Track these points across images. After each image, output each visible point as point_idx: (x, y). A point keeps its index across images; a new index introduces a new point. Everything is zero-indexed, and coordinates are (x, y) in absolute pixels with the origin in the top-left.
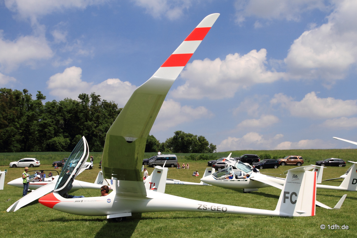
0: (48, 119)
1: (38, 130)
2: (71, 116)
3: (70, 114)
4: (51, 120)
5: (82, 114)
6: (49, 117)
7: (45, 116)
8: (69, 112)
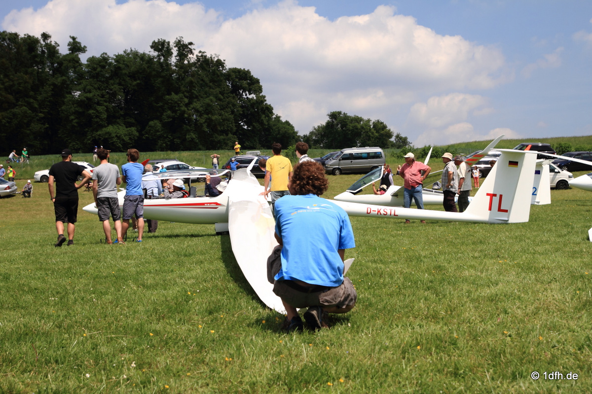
0: (94, 90)
1: (76, 113)
2: (138, 85)
3: (135, 80)
4: (99, 93)
5: (160, 79)
6: (96, 86)
7: (87, 85)
8: (133, 76)
